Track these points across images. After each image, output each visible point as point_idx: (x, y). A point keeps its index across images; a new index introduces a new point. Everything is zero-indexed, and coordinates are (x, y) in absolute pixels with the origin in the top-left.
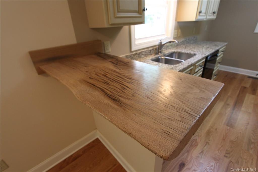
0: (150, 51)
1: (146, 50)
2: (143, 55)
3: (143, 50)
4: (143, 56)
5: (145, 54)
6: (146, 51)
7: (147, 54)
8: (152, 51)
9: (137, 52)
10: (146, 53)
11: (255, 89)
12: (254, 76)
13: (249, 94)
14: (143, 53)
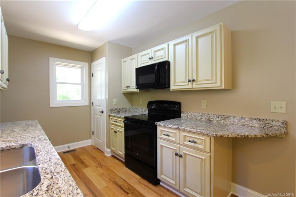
11: (82, 162)
12: (67, 150)
13: (83, 168)
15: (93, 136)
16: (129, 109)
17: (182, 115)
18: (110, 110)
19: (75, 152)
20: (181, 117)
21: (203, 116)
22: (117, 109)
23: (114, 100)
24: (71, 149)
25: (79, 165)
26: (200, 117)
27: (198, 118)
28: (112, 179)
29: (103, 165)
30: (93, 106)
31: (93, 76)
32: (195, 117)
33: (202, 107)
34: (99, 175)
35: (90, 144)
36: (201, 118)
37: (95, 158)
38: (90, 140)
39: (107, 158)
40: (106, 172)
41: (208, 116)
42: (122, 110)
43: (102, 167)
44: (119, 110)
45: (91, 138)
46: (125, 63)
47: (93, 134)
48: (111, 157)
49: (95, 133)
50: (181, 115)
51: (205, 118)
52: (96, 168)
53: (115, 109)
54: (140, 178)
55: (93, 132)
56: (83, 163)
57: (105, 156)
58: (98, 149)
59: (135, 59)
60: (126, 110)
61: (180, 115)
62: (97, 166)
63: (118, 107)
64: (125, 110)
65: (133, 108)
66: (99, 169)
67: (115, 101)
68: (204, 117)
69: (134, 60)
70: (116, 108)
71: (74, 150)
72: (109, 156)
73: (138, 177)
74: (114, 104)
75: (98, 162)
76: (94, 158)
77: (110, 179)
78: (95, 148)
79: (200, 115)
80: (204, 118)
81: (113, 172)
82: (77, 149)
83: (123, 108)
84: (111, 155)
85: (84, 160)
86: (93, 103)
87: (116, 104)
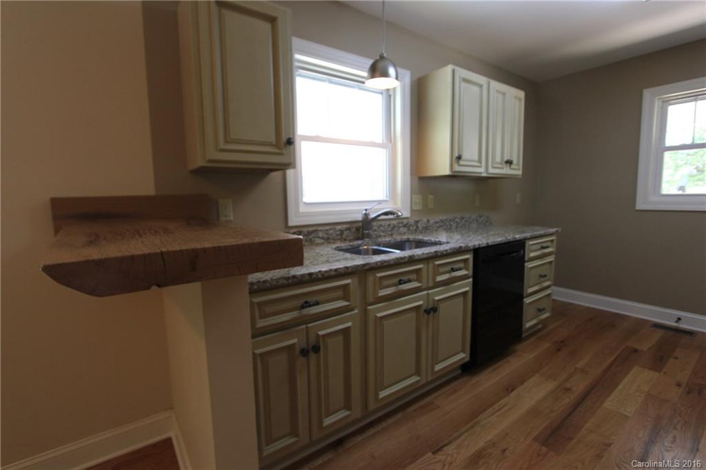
0: (342, 232)
1: (328, 228)
2: (318, 237)
3: (320, 228)
4: (318, 241)
5: (326, 236)
6: (327, 230)
7: (331, 237)
8: (345, 233)
9: (302, 229)
10: (326, 234)
11: (663, 357)
12: (671, 323)
13: (642, 367)
14: (321, 234)
19: (687, 336)
24: (685, 326)
56: (661, 360)
62: (683, 385)
71: (689, 333)
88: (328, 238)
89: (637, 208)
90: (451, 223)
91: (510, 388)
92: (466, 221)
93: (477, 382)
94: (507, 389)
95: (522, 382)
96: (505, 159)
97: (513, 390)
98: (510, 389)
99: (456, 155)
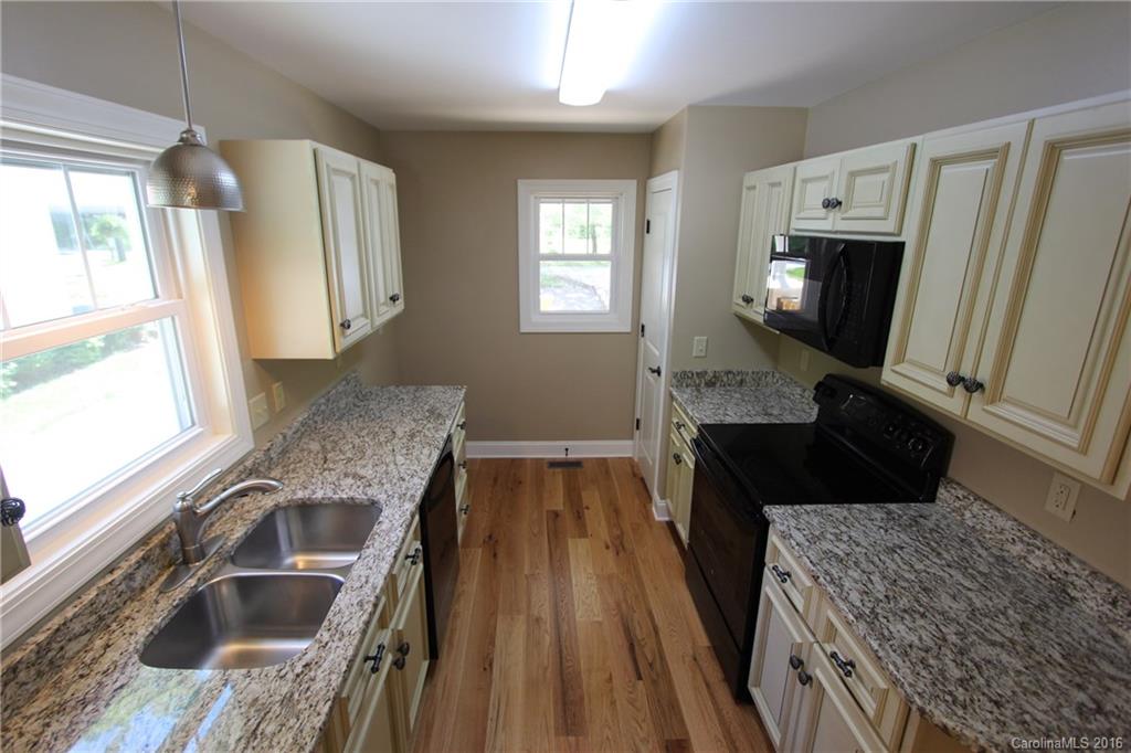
0: (128, 578)
1: (91, 597)
2: (75, 638)
3: (71, 612)
4: (73, 648)
5: (92, 619)
6: (92, 603)
7: (107, 612)
8: (138, 575)
11: (578, 513)
12: (561, 456)
13: (573, 537)
14: (77, 627)
15: (637, 433)
16: (758, 378)
17: (942, 492)
18: (675, 375)
19: (578, 470)
20: (937, 501)
21: (1037, 552)
22: (706, 373)
23: (696, 338)
24: (572, 456)
25: (568, 521)
26: (1017, 549)
27: (1008, 546)
28: (624, 606)
29: (626, 545)
30: (643, 336)
31: (648, 232)
32: (999, 537)
33: (1050, 507)
34: (598, 576)
35: (630, 455)
36: (1025, 558)
37: (617, 511)
38: (629, 443)
39: (650, 527)
40: (621, 577)
41: (1060, 565)
42: (725, 379)
43: (621, 554)
44: (715, 377)
45: (632, 438)
46: (752, 192)
47: (638, 428)
48: (665, 525)
49: (642, 426)
50: (938, 494)
51: (1044, 568)
52: (604, 548)
53: (697, 374)
54: (709, 648)
55: (638, 421)
56: (579, 517)
57: (648, 516)
58: (642, 479)
59: (783, 185)
60: (742, 381)
61: (936, 490)
62: (610, 544)
63: (712, 367)
64: (739, 378)
65: (777, 375)
66: (610, 554)
67: (699, 344)
68: (1038, 556)
69: (781, 189)
70: (699, 371)
71: (577, 464)
72: (660, 522)
73: (703, 640)
74: (694, 354)
75: (618, 533)
76: (615, 512)
77: (618, 605)
78: (635, 475)
79: (1022, 541)
80: (1038, 565)
81: (641, 584)
82: (587, 459)
83: (730, 372)
84: (667, 519)
85: (587, 508)
86: (643, 327)
87: (703, 354)
88: (101, 619)
89: (522, 331)
90: (316, 418)
91: (486, 664)
92: (334, 402)
93: (445, 685)
94: (485, 669)
95: (493, 643)
96: (391, 294)
97: (491, 665)
98: (487, 666)
99: (340, 321)
